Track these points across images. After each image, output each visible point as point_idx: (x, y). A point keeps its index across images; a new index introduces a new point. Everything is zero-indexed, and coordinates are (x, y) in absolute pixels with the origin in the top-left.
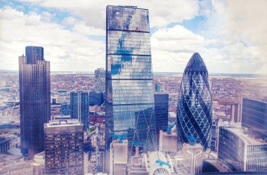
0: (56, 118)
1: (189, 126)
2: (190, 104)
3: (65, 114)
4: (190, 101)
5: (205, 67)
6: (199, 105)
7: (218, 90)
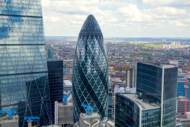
1: (86, 95)
2: (86, 70)
4: (86, 68)
6: (95, 72)
7: (114, 55)
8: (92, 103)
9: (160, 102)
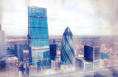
0: (8, 56)
1: (66, 57)
2: (66, 48)
3: (13, 54)
4: (66, 47)
5: (71, 33)
6: (69, 49)
7: (79, 42)
8: (68, 61)
9: (93, 61)
